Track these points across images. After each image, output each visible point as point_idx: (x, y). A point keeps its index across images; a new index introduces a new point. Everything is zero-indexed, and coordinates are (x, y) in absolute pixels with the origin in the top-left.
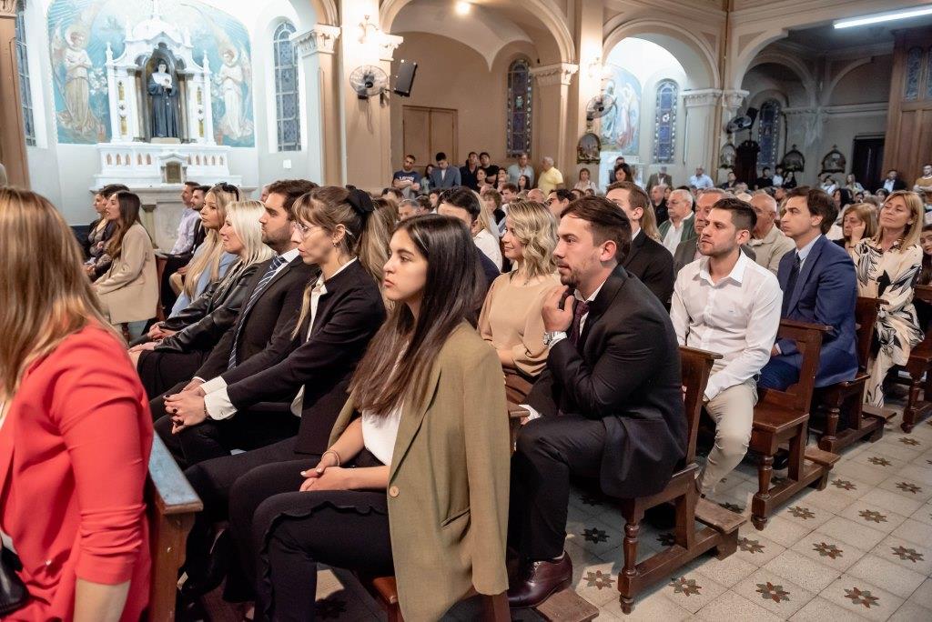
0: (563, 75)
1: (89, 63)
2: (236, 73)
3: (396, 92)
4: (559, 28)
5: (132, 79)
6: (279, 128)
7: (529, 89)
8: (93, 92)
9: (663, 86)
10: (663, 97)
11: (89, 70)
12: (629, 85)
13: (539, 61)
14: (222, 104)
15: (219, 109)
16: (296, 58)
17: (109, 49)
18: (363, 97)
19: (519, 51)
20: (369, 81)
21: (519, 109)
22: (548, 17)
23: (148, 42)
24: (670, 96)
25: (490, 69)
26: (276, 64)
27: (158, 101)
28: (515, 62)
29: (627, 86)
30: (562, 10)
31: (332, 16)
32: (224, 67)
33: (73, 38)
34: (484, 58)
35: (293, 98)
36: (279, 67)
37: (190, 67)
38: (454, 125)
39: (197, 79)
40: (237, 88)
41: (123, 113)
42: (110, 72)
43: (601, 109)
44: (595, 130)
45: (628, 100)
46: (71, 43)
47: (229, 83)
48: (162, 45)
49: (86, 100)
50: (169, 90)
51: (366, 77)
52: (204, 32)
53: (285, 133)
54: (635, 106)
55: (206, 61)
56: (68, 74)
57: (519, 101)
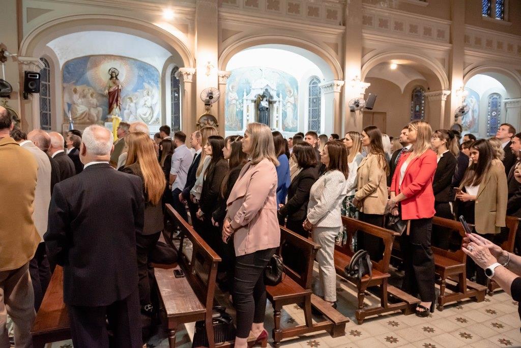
0: (443, 96)
1: (237, 98)
2: (292, 100)
3: (366, 108)
4: (441, 74)
5: (253, 104)
6: (309, 124)
7: (423, 102)
8: (238, 110)
9: (493, 96)
10: (492, 102)
11: (237, 100)
12: (472, 96)
13: (429, 89)
14: (286, 113)
15: (285, 115)
16: (320, 93)
17: (245, 92)
18: (353, 111)
19: (419, 84)
20: (357, 104)
21: (417, 111)
22: (436, 69)
23: (261, 89)
24: (496, 102)
25: (402, 92)
26: (310, 96)
27: (262, 113)
28: (415, 89)
29: (472, 98)
30: (442, 64)
31: (341, 76)
32: (287, 97)
33: (232, 88)
34: (399, 87)
35: (317, 110)
36: (311, 97)
37: (275, 98)
38: (384, 119)
39: (277, 103)
40: (292, 106)
41: (248, 118)
42: (245, 101)
43: (463, 112)
44: (458, 122)
45: (472, 104)
46: (231, 90)
47: (289, 104)
48: (266, 90)
49: (235, 113)
50: (267, 108)
51: (355, 103)
52: (280, 83)
53: (312, 126)
54: (476, 107)
55: (281, 95)
56: (230, 103)
57: (417, 108)
